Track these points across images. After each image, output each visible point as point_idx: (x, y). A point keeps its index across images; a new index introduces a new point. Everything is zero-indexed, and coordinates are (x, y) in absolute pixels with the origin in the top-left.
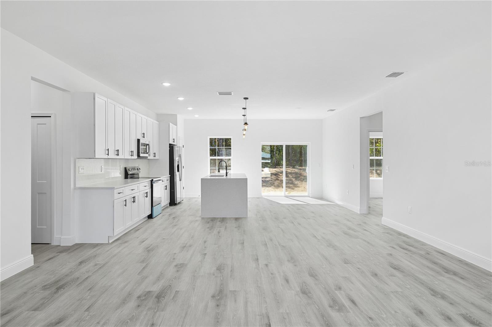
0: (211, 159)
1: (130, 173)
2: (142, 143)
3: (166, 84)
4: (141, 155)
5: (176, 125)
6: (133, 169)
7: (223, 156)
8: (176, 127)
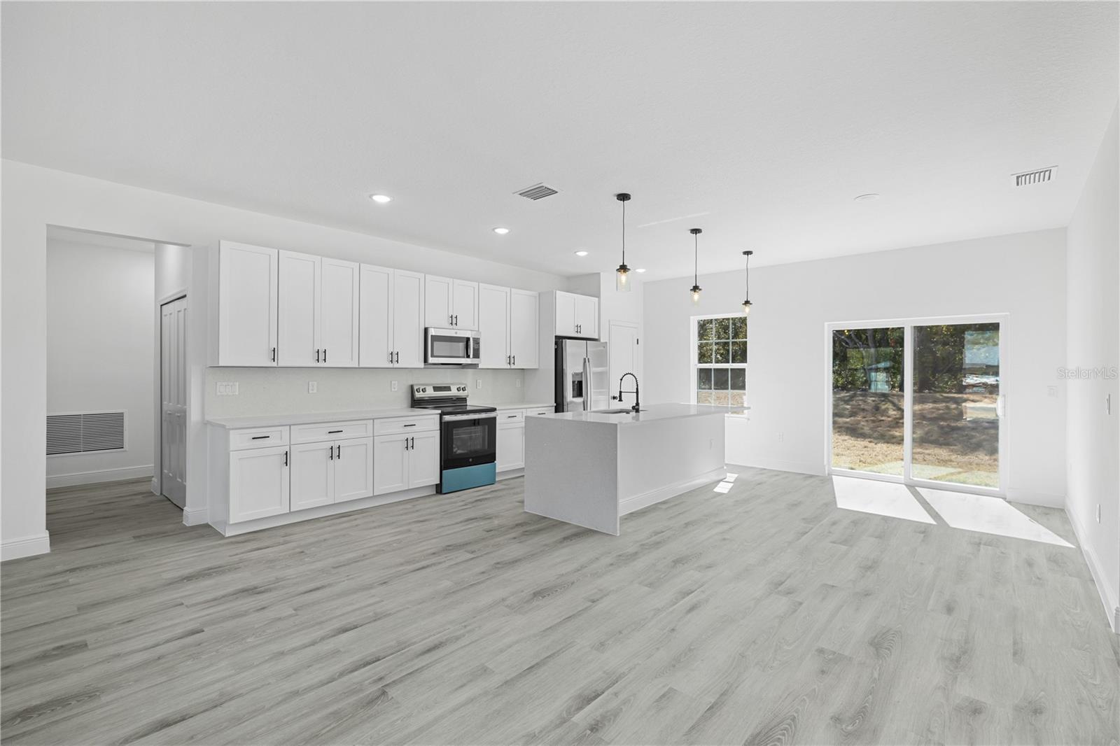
0: (701, 370)
1: (418, 395)
2: (432, 336)
4: (431, 360)
5: (598, 296)
6: (436, 389)
7: (729, 362)
8: (597, 299)
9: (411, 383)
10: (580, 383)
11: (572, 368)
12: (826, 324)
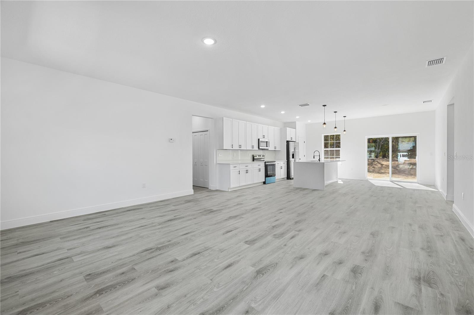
0: (325, 150)
1: (255, 158)
2: (261, 141)
3: (263, 106)
4: (260, 148)
5: (295, 128)
6: (258, 156)
7: (334, 148)
8: (295, 130)
9: (253, 154)
10: (293, 154)
11: (291, 151)
12: (366, 136)
